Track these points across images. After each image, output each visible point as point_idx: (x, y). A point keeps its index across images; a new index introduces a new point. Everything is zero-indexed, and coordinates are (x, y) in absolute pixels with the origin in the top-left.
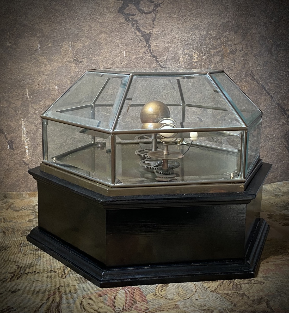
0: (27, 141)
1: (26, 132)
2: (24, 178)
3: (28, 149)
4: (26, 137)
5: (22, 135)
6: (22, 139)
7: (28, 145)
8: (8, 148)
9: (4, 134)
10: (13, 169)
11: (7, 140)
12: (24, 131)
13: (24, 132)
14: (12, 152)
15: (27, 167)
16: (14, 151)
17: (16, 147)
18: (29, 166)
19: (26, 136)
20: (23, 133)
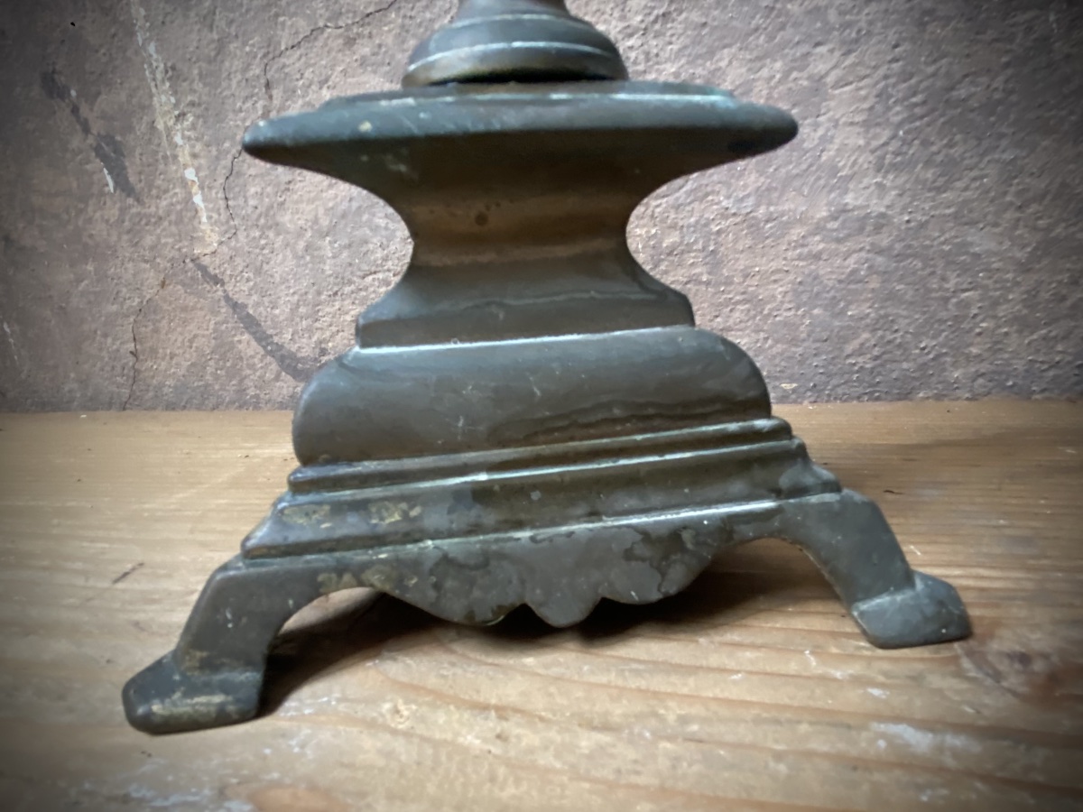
0: (183, 137)
1: (167, 72)
2: (224, 358)
3: (202, 188)
4: (176, 106)
5: (151, 96)
6: (160, 126)
7: (196, 162)
8: (106, 189)
9: (67, 101)
10: (165, 307)
11: (91, 140)
12: (155, 64)
13: (159, 76)
14: (134, 210)
15: (220, 293)
16: (138, 200)
17: (143, 177)
18: (229, 287)
19: (173, 100)
20: (154, 79)
